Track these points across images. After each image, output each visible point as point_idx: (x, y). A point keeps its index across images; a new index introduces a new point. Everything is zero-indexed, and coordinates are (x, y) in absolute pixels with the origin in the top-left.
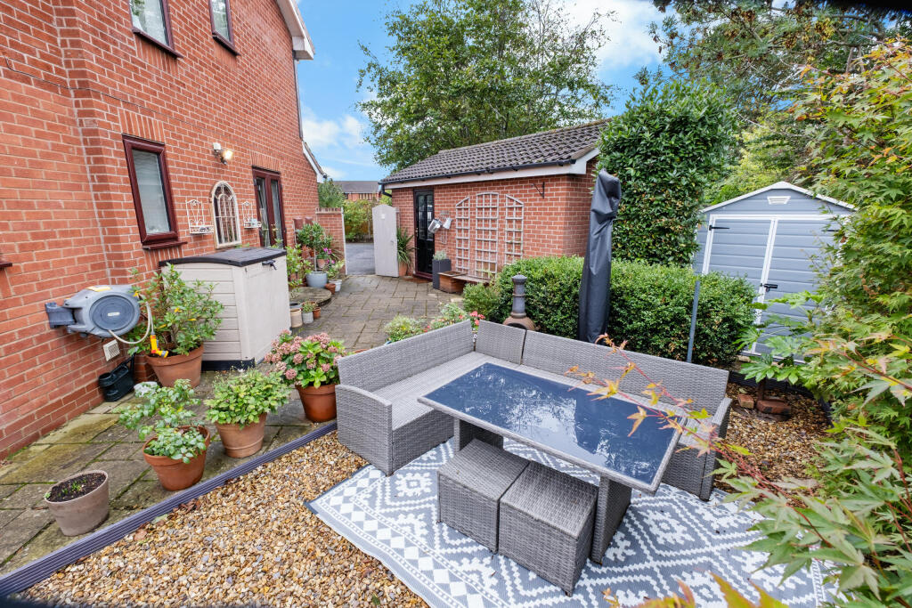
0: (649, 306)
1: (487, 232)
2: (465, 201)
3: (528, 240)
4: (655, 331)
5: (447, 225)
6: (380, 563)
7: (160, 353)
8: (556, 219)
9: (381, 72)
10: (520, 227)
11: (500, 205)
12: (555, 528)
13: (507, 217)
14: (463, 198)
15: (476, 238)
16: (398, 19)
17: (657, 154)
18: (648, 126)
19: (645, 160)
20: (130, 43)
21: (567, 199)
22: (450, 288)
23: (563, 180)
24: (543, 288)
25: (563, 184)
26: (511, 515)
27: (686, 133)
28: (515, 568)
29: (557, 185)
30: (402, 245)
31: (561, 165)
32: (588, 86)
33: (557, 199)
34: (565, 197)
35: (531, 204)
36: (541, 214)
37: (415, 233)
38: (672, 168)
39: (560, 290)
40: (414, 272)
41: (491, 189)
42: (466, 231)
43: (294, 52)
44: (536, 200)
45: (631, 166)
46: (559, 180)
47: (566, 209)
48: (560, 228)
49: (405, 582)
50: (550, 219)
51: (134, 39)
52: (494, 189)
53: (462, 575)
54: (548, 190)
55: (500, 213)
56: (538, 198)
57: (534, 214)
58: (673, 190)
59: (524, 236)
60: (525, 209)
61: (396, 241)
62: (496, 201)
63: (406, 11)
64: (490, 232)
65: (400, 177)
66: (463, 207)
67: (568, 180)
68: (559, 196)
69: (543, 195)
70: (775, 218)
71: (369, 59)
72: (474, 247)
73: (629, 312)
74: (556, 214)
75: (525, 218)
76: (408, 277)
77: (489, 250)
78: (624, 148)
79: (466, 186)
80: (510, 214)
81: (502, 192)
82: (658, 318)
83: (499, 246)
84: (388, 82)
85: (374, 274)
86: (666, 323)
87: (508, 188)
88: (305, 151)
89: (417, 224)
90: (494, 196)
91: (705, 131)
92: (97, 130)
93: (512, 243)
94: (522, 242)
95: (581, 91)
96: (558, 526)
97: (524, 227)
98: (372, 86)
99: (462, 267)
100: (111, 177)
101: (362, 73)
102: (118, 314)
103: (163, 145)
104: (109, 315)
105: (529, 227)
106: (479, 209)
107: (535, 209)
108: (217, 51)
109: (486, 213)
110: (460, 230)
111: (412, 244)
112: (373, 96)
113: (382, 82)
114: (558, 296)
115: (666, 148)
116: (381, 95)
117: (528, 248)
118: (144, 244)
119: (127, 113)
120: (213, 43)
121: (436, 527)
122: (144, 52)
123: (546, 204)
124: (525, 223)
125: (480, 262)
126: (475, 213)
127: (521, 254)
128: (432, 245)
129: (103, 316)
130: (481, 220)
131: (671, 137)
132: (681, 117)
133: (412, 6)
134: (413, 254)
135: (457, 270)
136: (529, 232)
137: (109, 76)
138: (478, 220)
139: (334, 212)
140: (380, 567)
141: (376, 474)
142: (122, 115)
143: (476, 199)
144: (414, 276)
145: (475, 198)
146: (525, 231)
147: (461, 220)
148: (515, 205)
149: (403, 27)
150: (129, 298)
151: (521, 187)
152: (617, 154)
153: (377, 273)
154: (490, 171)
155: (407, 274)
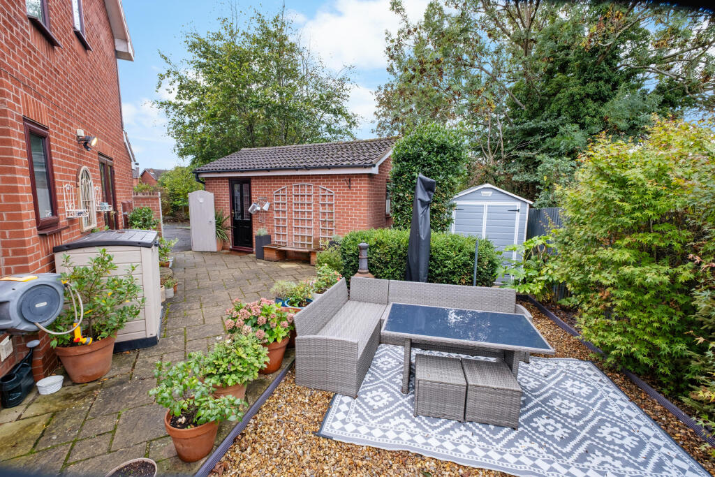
0: (448, 258)
1: (303, 213)
2: (282, 190)
3: (338, 218)
4: (453, 273)
5: (266, 207)
6: (409, 452)
7: (84, 340)
8: (361, 203)
9: (181, 79)
10: (332, 210)
11: (314, 193)
12: (507, 390)
13: (321, 202)
14: (281, 187)
15: (294, 218)
16: (197, 40)
17: (430, 165)
18: (423, 147)
19: (423, 168)
20: (27, 28)
21: (368, 190)
22: (275, 257)
23: (365, 177)
24: (378, 251)
25: (366, 180)
26: (476, 391)
27: (445, 154)
28: (481, 427)
29: (360, 180)
30: (219, 224)
31: (365, 167)
32: (345, 114)
33: (361, 190)
34: (367, 189)
35: (340, 193)
36: (348, 200)
37: (231, 214)
38: (439, 174)
39: (389, 252)
40: (231, 247)
41: (305, 181)
42: (283, 212)
43: (116, 52)
44: (344, 190)
45: (415, 171)
46: (361, 177)
47: (368, 197)
48: (364, 210)
49: (433, 457)
50: (356, 203)
51: (28, 24)
52: (308, 181)
53: (458, 441)
54: (354, 184)
55: (314, 199)
56: (346, 189)
57: (343, 200)
58: (440, 187)
59: (336, 215)
60: (336, 197)
61: (214, 221)
62: (311, 190)
63: (203, 36)
64: (306, 214)
65: (214, 168)
66: (280, 194)
67: (368, 177)
68: (362, 188)
69: (349, 187)
70: (486, 204)
71: (168, 67)
72: (291, 225)
73: (436, 262)
74: (360, 200)
75: (336, 203)
76: (225, 251)
77: (306, 226)
78: (409, 159)
79: (284, 178)
80: (324, 200)
81: (316, 184)
82: (454, 264)
83: (314, 223)
84: (187, 88)
85: (191, 250)
86: (459, 267)
87: (321, 181)
88: (125, 141)
89: (233, 206)
90: (308, 186)
91: (456, 154)
92: (6, 110)
93: (325, 221)
94: (334, 220)
95: (340, 116)
96: (509, 388)
97: (336, 209)
98: (171, 90)
99: (281, 240)
100: (16, 160)
101: (162, 77)
102: (45, 304)
103: (47, 129)
104: (37, 306)
105: (339, 209)
106: (295, 196)
107: (344, 197)
108: (76, 44)
109: (301, 199)
110: (278, 212)
111: (229, 223)
112: (172, 98)
113: (182, 87)
114: (389, 256)
115: (435, 162)
116: (179, 97)
117: (338, 224)
118: (39, 229)
119: (26, 94)
120: (74, 36)
121: (416, 419)
122: (35, 37)
123: (352, 193)
124: (336, 206)
125: (298, 236)
126: (292, 199)
127: (334, 228)
128: (250, 224)
129: (31, 308)
130: (298, 204)
131: (437, 155)
132: (442, 145)
133: (208, 32)
134: (229, 232)
135: (276, 243)
136: (339, 212)
137: (13, 57)
138: (295, 204)
139: (152, 196)
140: (410, 454)
141: (347, 399)
142: (22, 96)
143: (294, 188)
144: (231, 250)
145: (292, 187)
146: (336, 212)
147: (278, 204)
148: (327, 193)
149: (202, 48)
150: (55, 286)
151: (332, 181)
152: (405, 163)
153: (194, 249)
154: (307, 168)
155: (223, 249)
